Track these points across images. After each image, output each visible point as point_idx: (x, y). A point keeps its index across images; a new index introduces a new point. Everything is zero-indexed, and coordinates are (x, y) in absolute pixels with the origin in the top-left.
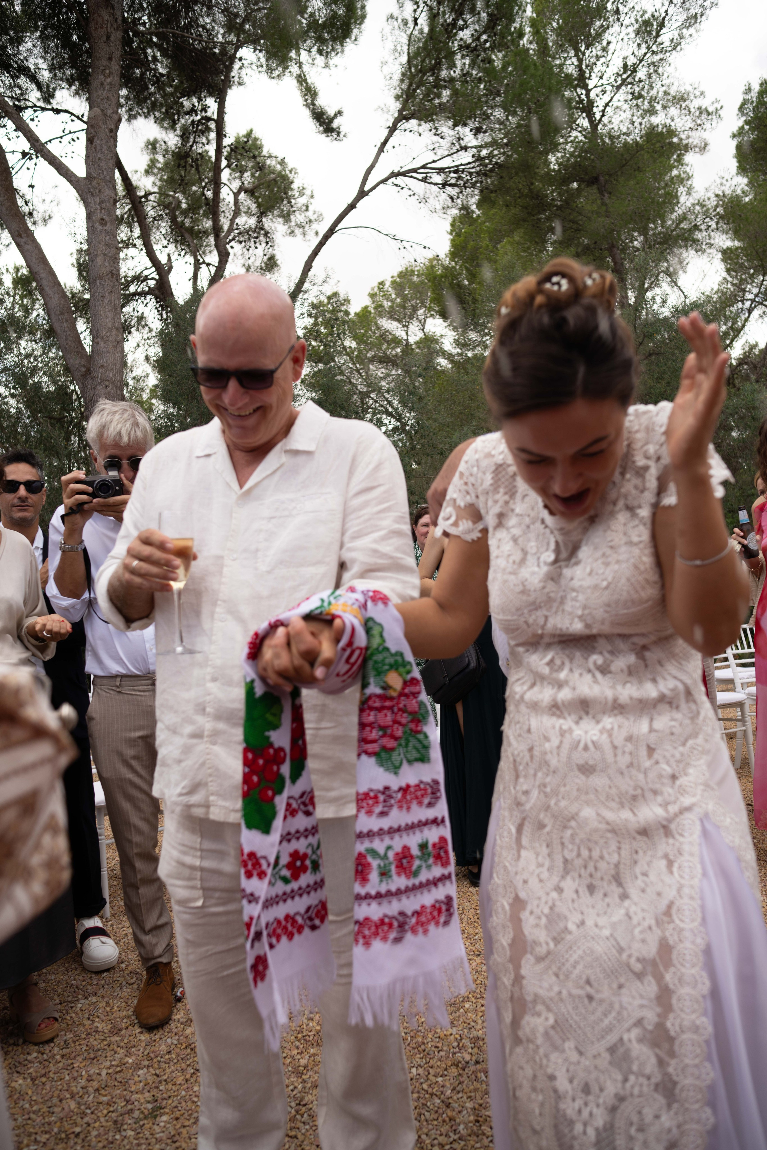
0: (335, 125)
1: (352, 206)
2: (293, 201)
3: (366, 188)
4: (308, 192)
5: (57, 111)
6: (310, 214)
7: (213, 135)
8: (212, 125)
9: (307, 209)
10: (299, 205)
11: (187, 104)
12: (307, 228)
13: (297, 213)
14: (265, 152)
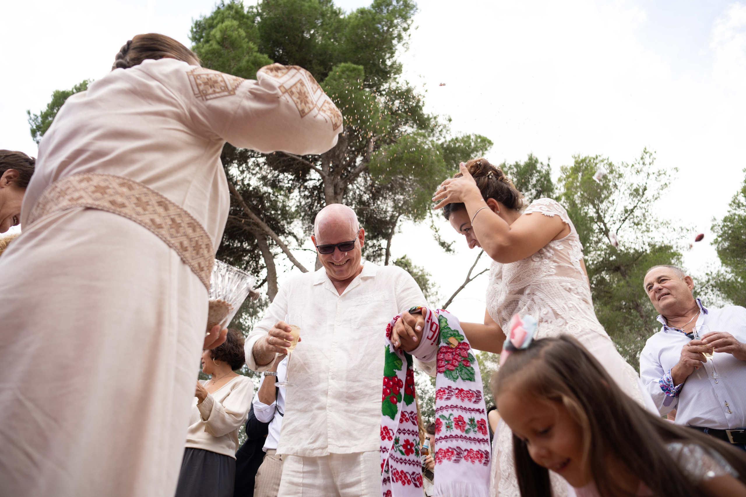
0: (451, 248)
1: (462, 287)
2: (428, 290)
3: (471, 278)
4: (437, 285)
5: (305, 250)
6: (439, 296)
7: (384, 258)
8: (384, 252)
9: (437, 294)
10: (432, 292)
11: (370, 243)
12: (437, 303)
13: (431, 296)
14: (413, 265)
